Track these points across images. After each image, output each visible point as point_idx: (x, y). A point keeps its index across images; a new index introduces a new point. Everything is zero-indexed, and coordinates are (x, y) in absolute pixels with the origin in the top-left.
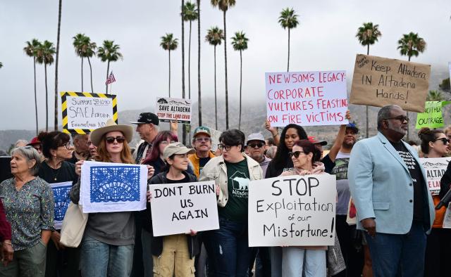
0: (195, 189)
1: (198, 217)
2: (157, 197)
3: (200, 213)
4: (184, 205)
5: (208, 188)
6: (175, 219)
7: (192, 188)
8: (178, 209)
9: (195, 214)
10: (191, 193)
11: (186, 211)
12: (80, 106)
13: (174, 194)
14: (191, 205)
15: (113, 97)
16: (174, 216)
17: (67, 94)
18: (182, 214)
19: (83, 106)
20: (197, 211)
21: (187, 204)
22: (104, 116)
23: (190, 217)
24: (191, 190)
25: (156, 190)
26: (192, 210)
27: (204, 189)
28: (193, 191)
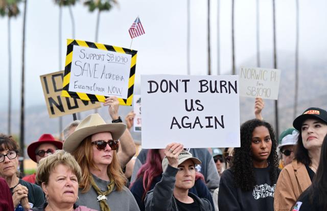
0: (208, 85)
1: (209, 126)
2: (151, 92)
3: (212, 121)
4: (189, 108)
5: (227, 86)
6: (175, 126)
7: (204, 83)
8: (180, 113)
9: (205, 122)
10: (201, 91)
11: (192, 116)
12: (88, 61)
13: (177, 90)
14: (200, 108)
15: (133, 53)
16: (174, 122)
17: (75, 43)
18: (186, 121)
19: (92, 62)
20: (209, 118)
21: (195, 106)
22: (117, 78)
23: (197, 125)
24: (202, 86)
25: (150, 82)
26: (202, 116)
27: (221, 86)
28: (204, 88)
